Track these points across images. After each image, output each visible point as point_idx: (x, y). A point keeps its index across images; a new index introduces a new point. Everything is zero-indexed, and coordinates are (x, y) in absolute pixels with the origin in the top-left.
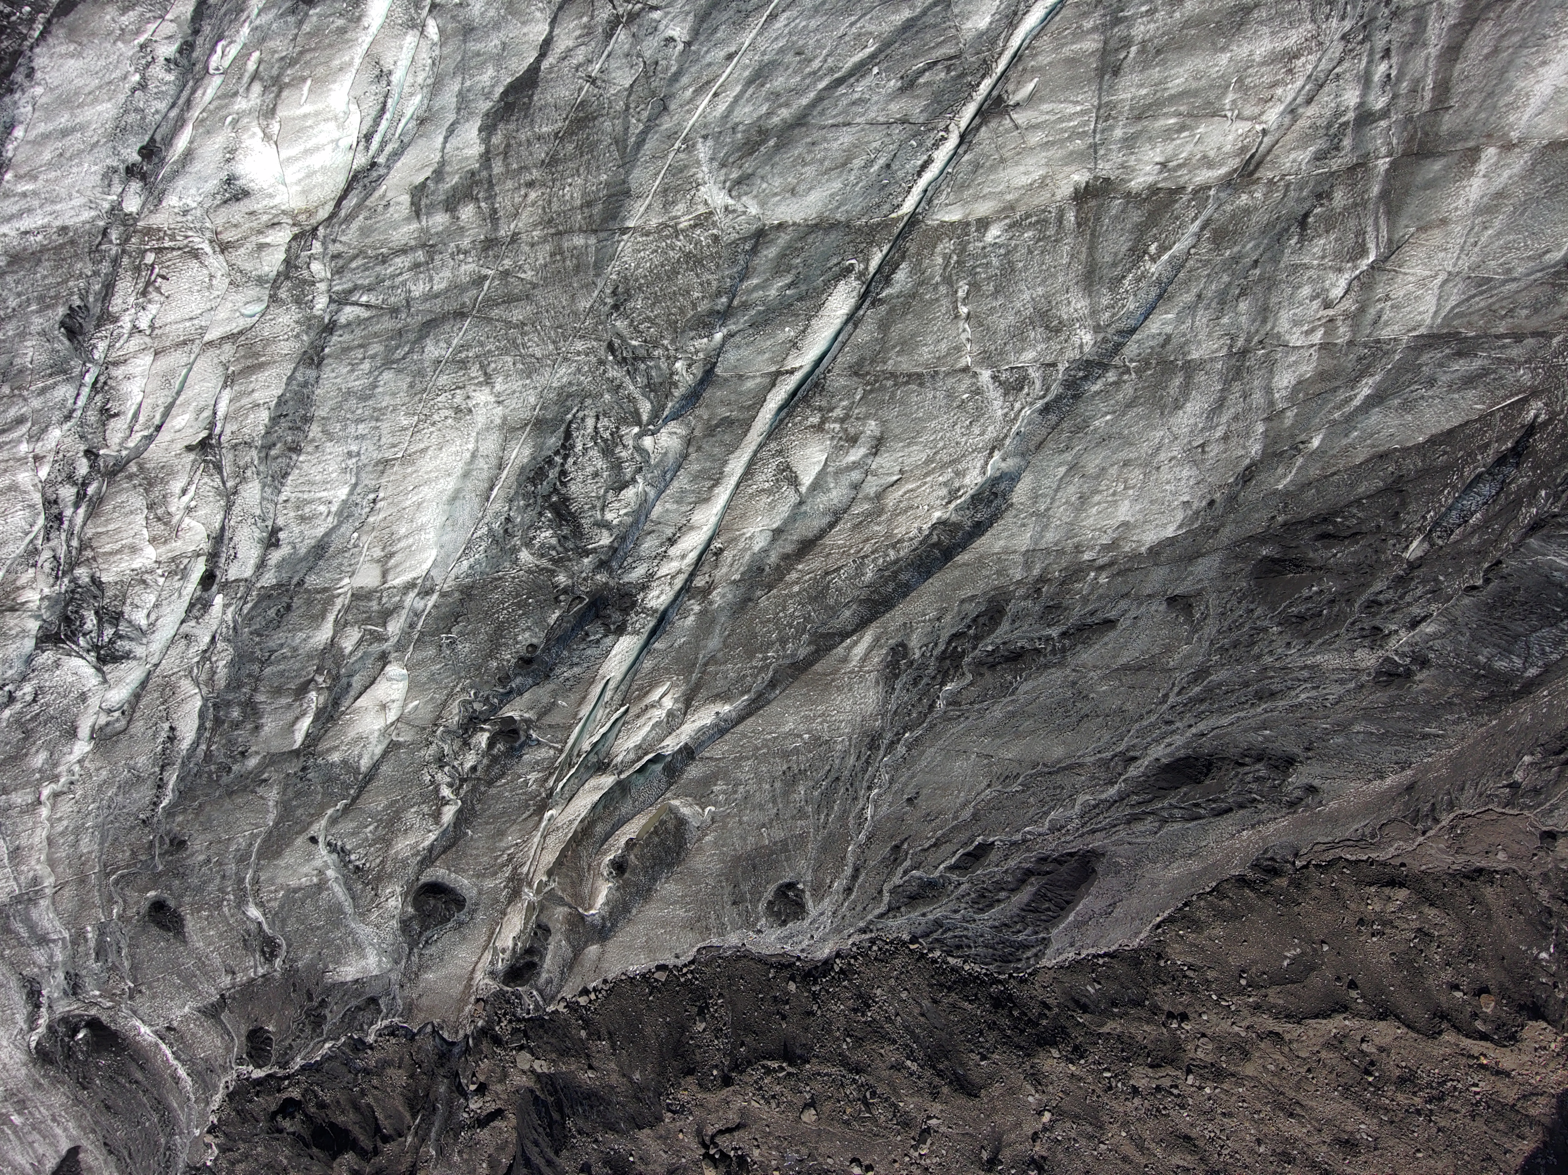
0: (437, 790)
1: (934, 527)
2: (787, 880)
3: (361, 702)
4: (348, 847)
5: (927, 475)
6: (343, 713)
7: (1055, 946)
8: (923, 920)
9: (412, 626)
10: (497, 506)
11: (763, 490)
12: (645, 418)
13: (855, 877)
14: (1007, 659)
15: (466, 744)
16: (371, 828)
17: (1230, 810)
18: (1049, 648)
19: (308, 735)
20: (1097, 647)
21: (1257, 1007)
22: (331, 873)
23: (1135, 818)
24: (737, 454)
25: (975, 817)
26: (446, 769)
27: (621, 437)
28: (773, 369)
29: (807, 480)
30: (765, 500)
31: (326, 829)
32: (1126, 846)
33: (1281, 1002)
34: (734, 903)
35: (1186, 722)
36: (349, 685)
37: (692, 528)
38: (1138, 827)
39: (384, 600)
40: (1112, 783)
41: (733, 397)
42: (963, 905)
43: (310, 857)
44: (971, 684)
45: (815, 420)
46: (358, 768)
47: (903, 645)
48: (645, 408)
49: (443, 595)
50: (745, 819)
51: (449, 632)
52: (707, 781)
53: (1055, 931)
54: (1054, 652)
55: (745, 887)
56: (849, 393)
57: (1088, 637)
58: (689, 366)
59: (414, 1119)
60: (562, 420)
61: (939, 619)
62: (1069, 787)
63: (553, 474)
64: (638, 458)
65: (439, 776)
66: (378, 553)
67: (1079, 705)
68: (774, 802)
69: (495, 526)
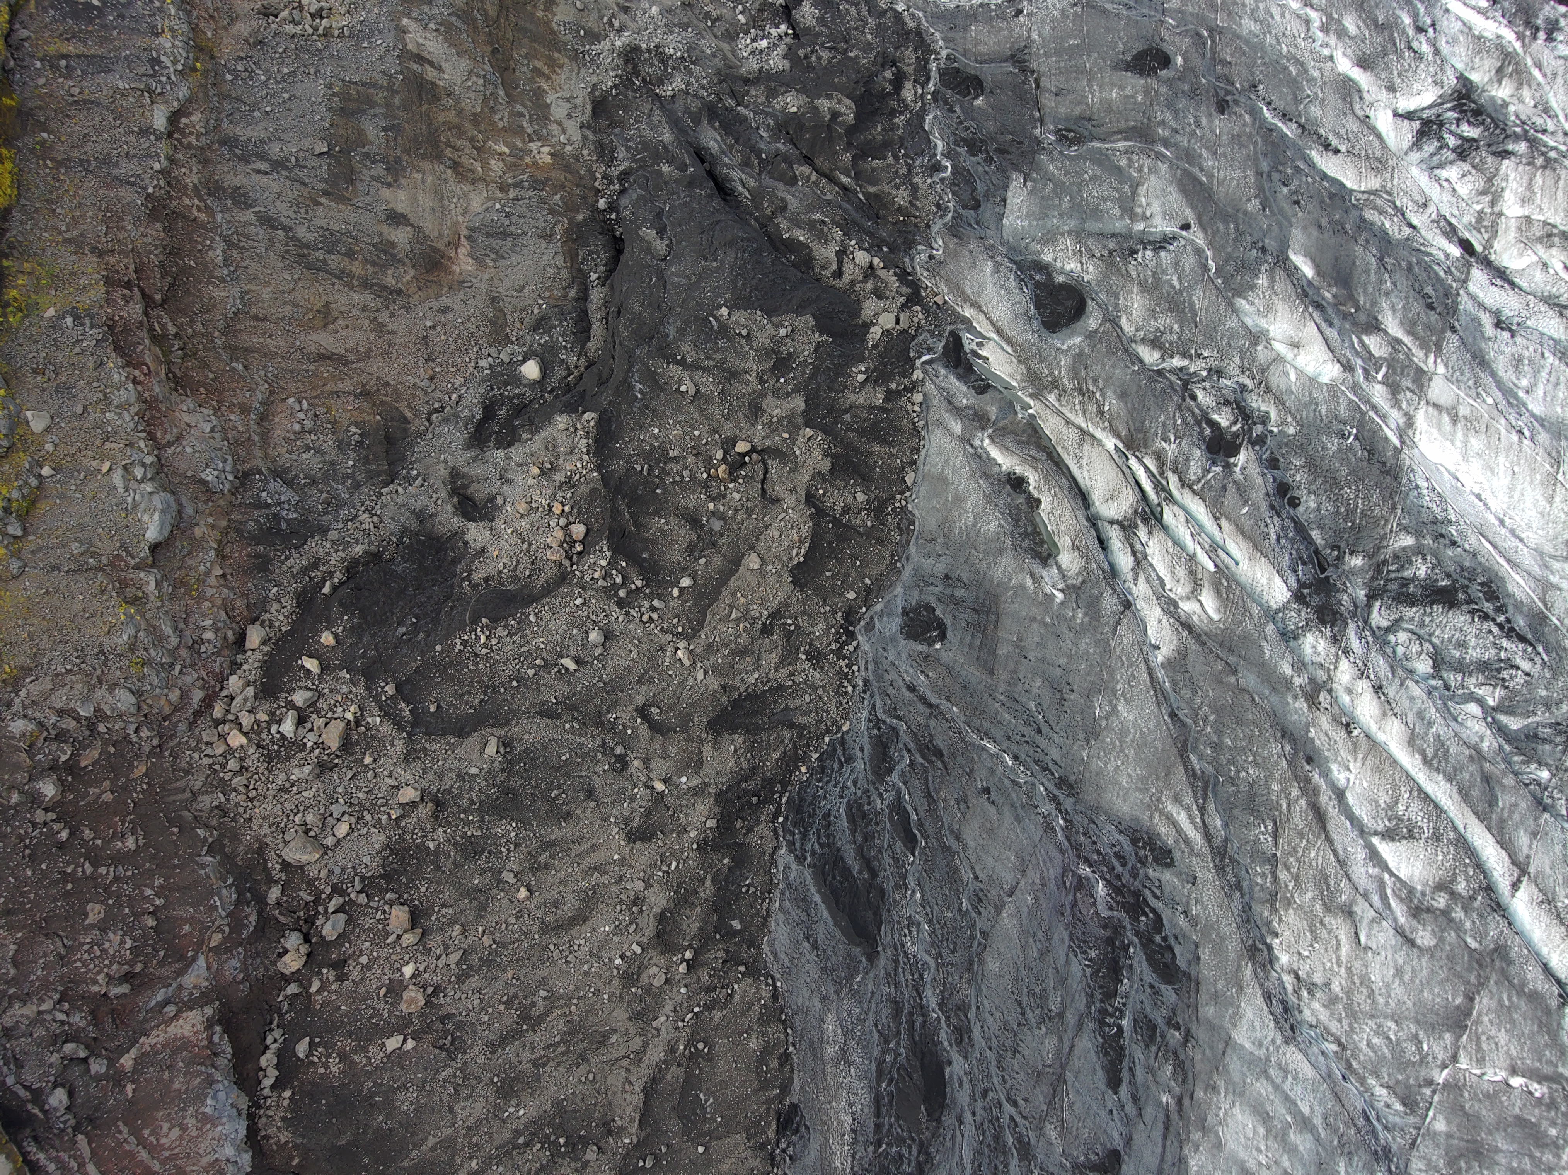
0: (1185, 355)
1: (1270, 948)
2: (949, 634)
3: (1311, 330)
4: (1163, 254)
5: (1349, 970)
6: (1306, 308)
7: (794, 866)
8: (857, 746)
9: (1374, 408)
10: (1472, 541)
11: (1396, 803)
12: (1503, 719)
13: (923, 700)
14: (1116, 961)
15: (1227, 403)
16: (1175, 282)
17: (878, 1114)
18: (1110, 1009)
19: (1296, 268)
20: (1095, 1059)
21: (672, 1050)
22: (1140, 226)
23: (897, 1011)
24: (1456, 796)
25: (946, 849)
26: (1204, 373)
27: (1495, 686)
28: (1532, 870)
29: (1384, 848)
30: (1384, 799)
31: (1192, 242)
32: (871, 987)
33: (669, 1077)
34: (947, 577)
35: (980, 1112)
36: (1331, 325)
37: (1385, 714)
38: (887, 1010)
39: (1409, 394)
40: (941, 1005)
41: (1516, 816)
42: (859, 793)
43: (1168, 215)
44: (1097, 913)
45: (1461, 887)
46: (1240, 296)
47: (1170, 865)
48: (1514, 724)
49: (1398, 451)
50: (1035, 626)
51: (1356, 438)
52: (1093, 606)
53: (808, 873)
54: (1104, 1012)
55: (959, 592)
56: (1481, 936)
57: (1107, 1054)
58: (1539, 785)
59: (864, 194)
60: (1538, 641)
61: (1185, 912)
62: (950, 958)
63: (1488, 607)
64: (1460, 692)
65: (1201, 364)
66: (1463, 411)
67: (1038, 1011)
68: (1043, 660)
69: (1452, 530)
